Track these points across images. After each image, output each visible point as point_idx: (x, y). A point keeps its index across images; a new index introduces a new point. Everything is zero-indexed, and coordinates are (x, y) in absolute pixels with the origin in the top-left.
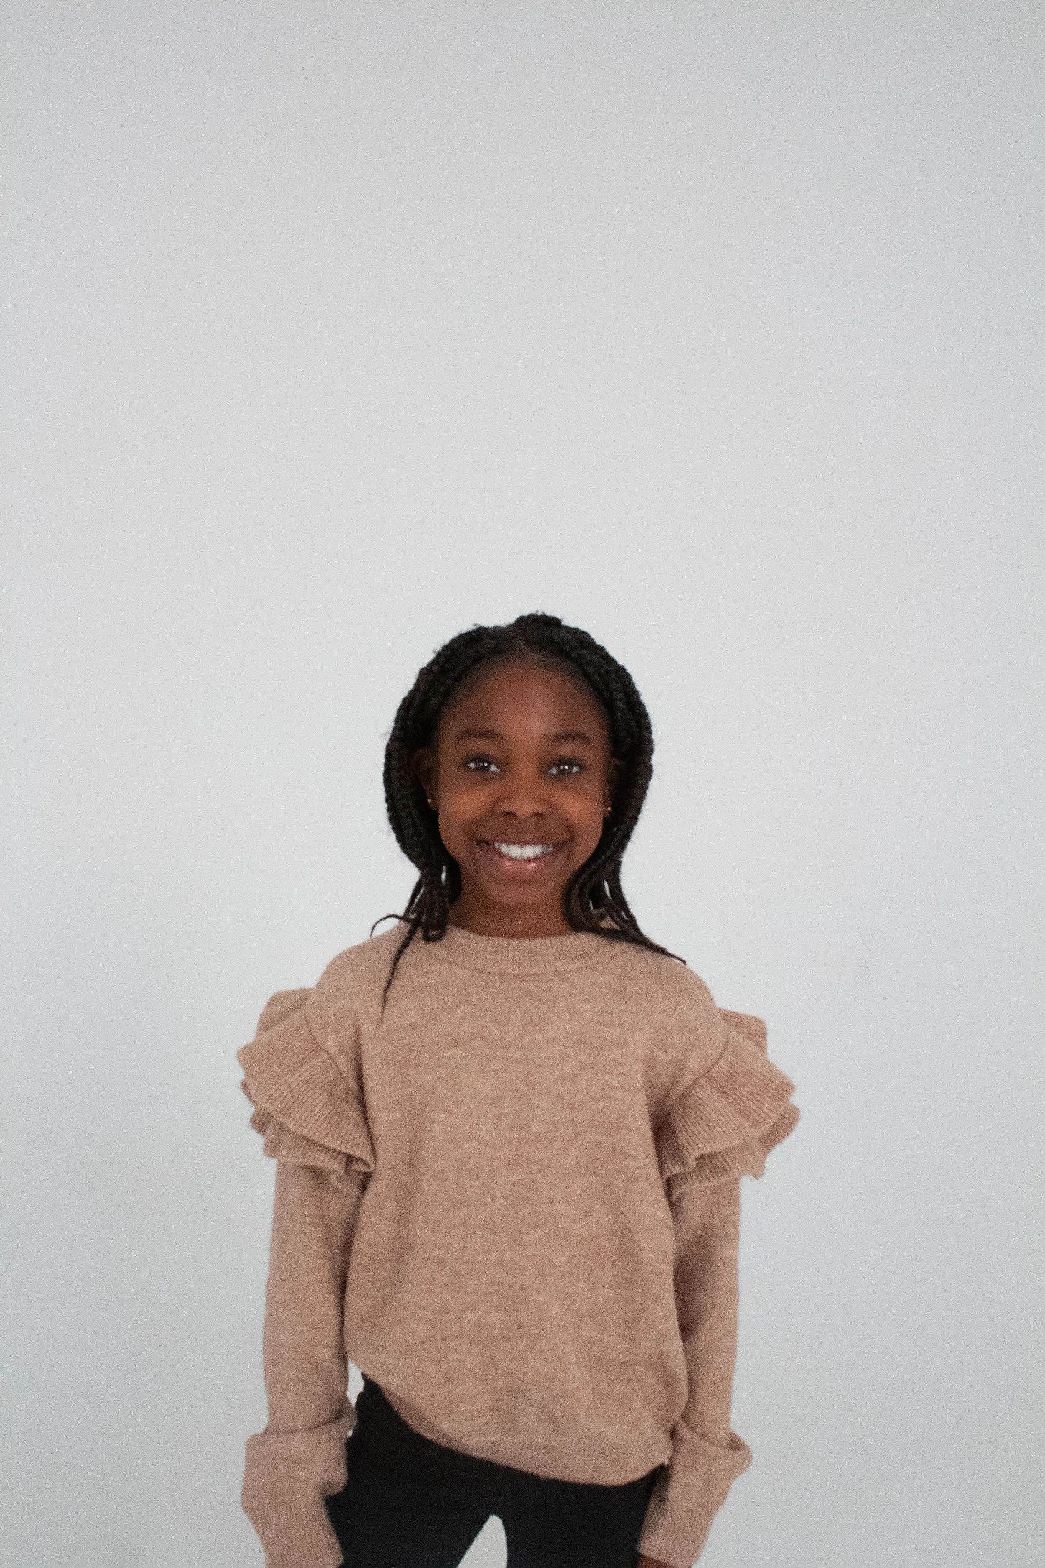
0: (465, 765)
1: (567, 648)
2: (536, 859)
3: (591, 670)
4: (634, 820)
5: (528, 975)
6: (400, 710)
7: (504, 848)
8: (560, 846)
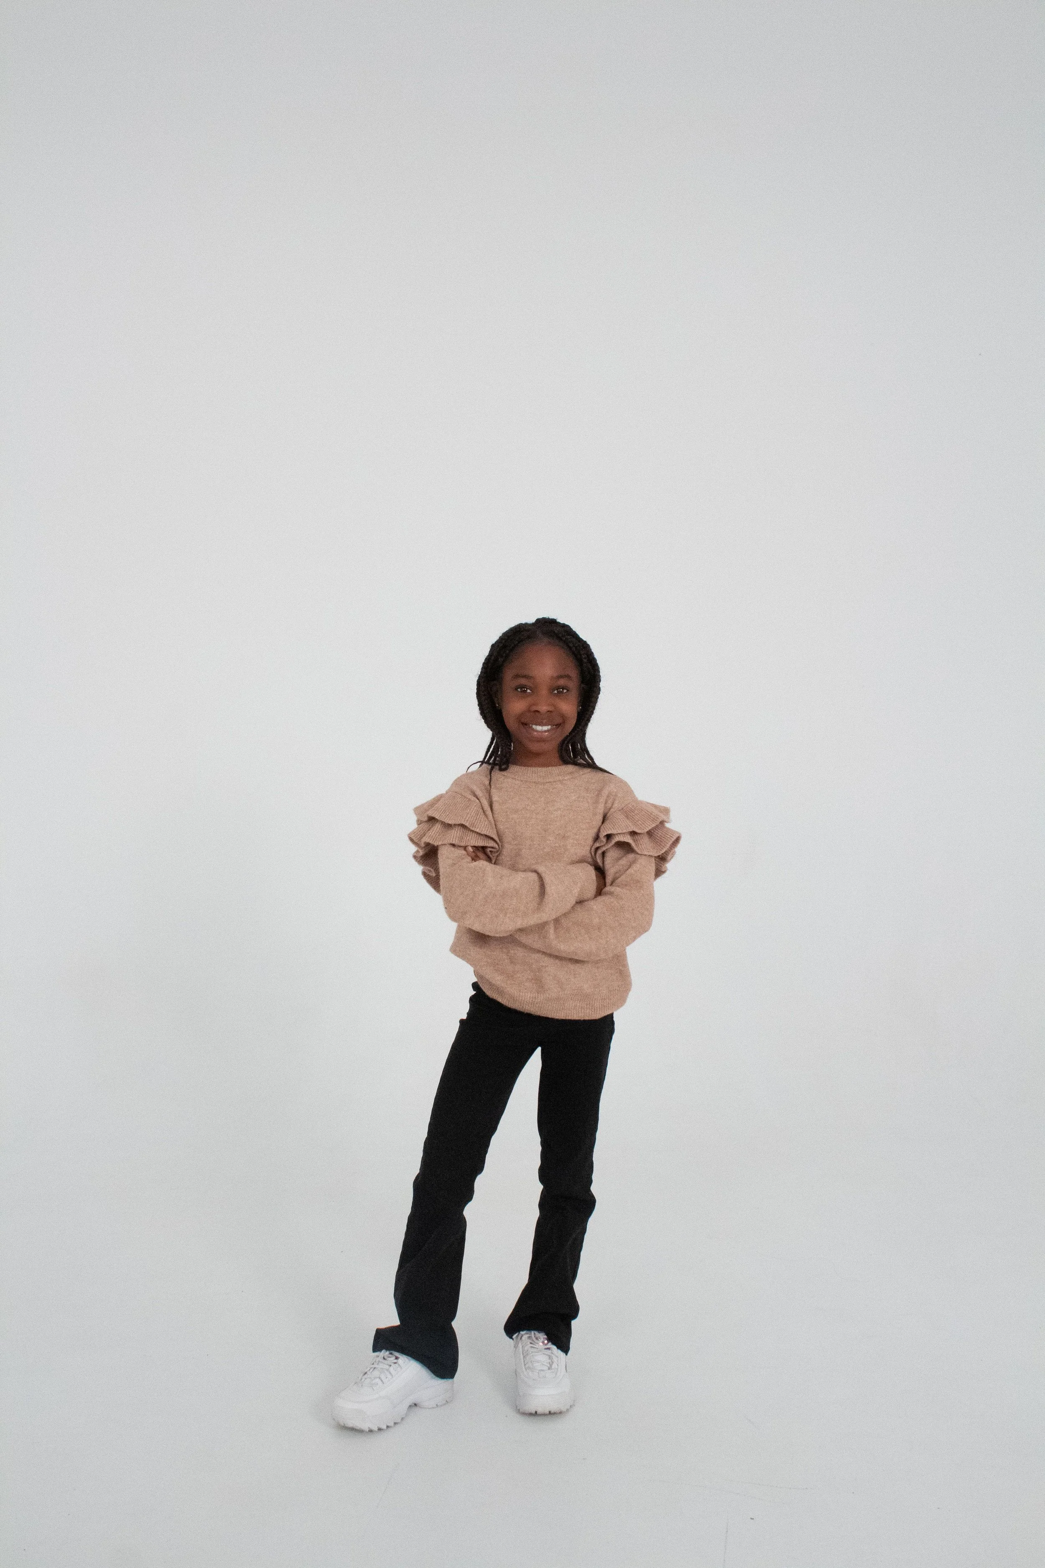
0: (516, 689)
1: (560, 635)
2: (548, 731)
3: (571, 645)
4: (592, 713)
5: (547, 783)
6: (484, 664)
7: (534, 727)
8: (558, 725)
